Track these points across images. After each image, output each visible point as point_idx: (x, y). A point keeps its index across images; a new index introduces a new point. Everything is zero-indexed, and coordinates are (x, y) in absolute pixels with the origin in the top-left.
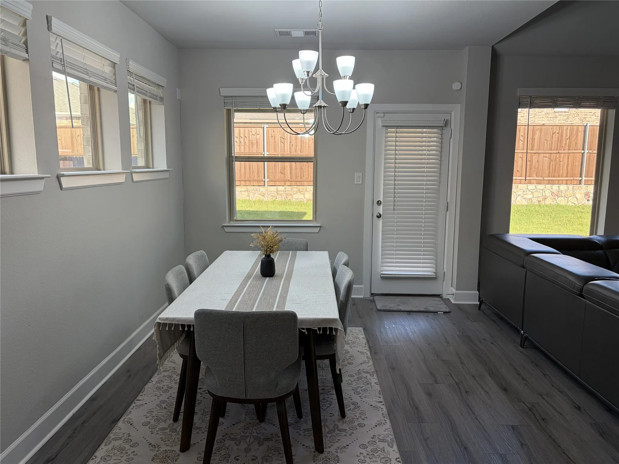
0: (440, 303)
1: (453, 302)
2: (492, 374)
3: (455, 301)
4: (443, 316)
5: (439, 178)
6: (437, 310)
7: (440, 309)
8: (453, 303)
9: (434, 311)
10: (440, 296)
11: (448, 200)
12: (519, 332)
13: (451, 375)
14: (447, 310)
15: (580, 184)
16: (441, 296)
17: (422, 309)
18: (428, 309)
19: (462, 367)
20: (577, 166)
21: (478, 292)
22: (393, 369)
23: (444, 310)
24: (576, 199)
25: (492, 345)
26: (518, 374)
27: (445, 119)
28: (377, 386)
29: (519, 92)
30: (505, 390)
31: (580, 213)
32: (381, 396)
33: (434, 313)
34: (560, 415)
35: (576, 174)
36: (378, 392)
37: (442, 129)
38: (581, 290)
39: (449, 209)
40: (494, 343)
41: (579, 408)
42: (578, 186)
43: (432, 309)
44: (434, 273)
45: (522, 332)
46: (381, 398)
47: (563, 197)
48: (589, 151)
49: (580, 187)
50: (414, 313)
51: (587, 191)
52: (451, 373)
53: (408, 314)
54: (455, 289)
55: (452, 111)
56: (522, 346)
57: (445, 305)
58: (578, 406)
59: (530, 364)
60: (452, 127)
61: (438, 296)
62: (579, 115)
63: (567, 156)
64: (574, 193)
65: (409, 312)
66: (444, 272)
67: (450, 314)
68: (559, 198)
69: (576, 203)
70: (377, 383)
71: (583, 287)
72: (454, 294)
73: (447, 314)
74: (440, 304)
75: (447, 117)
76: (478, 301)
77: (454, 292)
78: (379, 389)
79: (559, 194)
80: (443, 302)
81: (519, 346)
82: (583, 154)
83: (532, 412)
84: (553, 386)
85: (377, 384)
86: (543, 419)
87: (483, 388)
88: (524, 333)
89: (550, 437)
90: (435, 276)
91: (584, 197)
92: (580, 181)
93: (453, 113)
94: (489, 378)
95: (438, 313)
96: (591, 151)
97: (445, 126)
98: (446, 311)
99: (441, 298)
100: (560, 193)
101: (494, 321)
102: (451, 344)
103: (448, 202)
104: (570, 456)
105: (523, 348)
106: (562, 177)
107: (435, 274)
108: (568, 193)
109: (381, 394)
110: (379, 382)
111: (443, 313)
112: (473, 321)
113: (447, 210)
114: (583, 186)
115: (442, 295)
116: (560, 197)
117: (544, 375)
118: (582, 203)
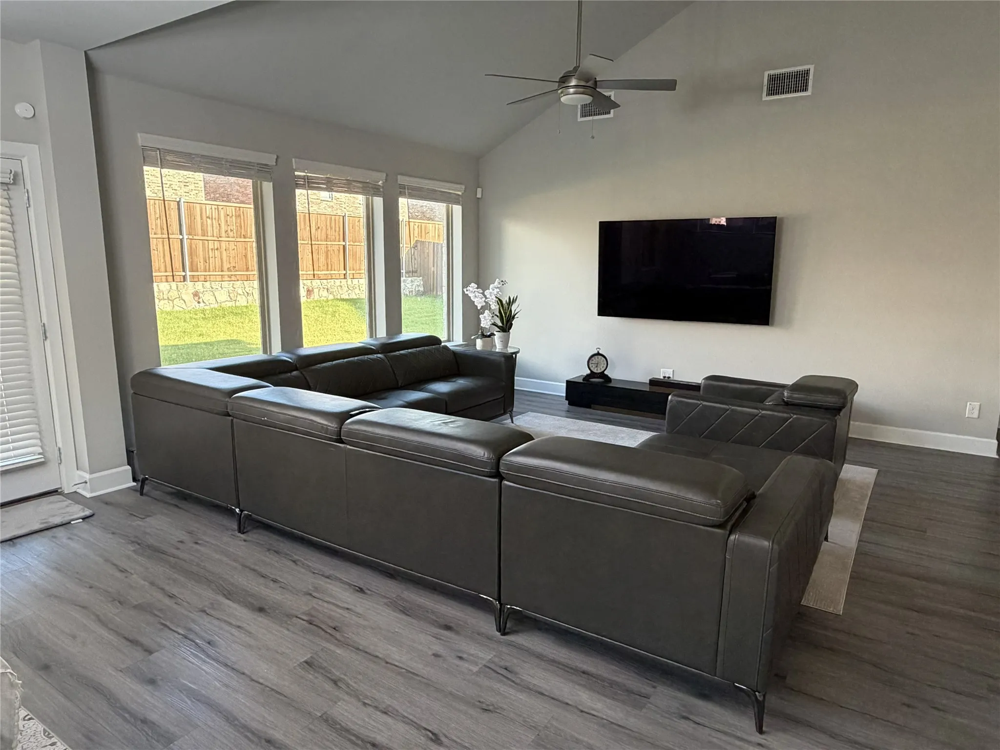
0: (66, 503)
1: (88, 495)
2: (228, 596)
3: (91, 493)
4: (85, 526)
5: (18, 282)
6: (67, 519)
7: (73, 515)
8: (88, 497)
9: (62, 522)
10: (57, 491)
11: (45, 320)
12: (232, 512)
13: (165, 626)
14: (88, 512)
15: (184, 280)
16: (59, 491)
17: (37, 527)
18: (50, 522)
19: (176, 603)
20: (176, 256)
21: (129, 467)
22: (46, 668)
23: (82, 514)
24: (183, 302)
25: (197, 547)
26: (263, 576)
27: (11, 170)
28: (32, 722)
29: (141, 139)
30: (261, 610)
31: (194, 320)
32: (54, 740)
33: (64, 526)
34: (348, 611)
35: (177, 268)
36: (42, 734)
37: (9, 189)
38: (339, 433)
39: (48, 335)
40: (199, 542)
41: (361, 590)
42: (182, 283)
43: (57, 520)
44: (39, 454)
45: (237, 510)
46: (59, 744)
47: (166, 299)
48: (189, 236)
49: (185, 285)
50: (23, 538)
51: (195, 290)
52: (164, 622)
53: (10, 545)
54: (87, 473)
55: (24, 157)
56: (241, 530)
57: (77, 505)
58: (359, 588)
59: (267, 553)
60: (29, 186)
61: (55, 492)
62: (151, 186)
63: (161, 243)
64: (180, 294)
65: (10, 540)
66: (59, 449)
67: (95, 517)
68: (161, 301)
69: (185, 307)
70: (29, 717)
71: (341, 428)
72: (88, 481)
73: (87, 520)
74: (67, 506)
75: (15, 166)
76: (132, 481)
77: (85, 478)
78: (41, 727)
79: (160, 296)
80: (70, 502)
81: (237, 532)
82: (182, 240)
83: (315, 625)
84: (314, 573)
85: (30, 719)
86: (335, 629)
87: (230, 624)
88: (241, 511)
89: (358, 649)
90: (43, 460)
91: (193, 299)
92: (184, 277)
93: (25, 161)
94: (227, 602)
95: (72, 522)
96: (191, 237)
97: (14, 184)
98: (86, 515)
99: (61, 494)
100: (161, 294)
101: (176, 506)
102: (133, 572)
103: (44, 324)
104: (397, 664)
105: (243, 533)
106: (159, 272)
107: (43, 456)
108: (170, 294)
109: (52, 734)
110: (31, 712)
111: (81, 520)
112: (143, 517)
113: (46, 338)
114: (189, 283)
115: (61, 488)
116: (161, 299)
117: (294, 561)
118: (192, 307)
